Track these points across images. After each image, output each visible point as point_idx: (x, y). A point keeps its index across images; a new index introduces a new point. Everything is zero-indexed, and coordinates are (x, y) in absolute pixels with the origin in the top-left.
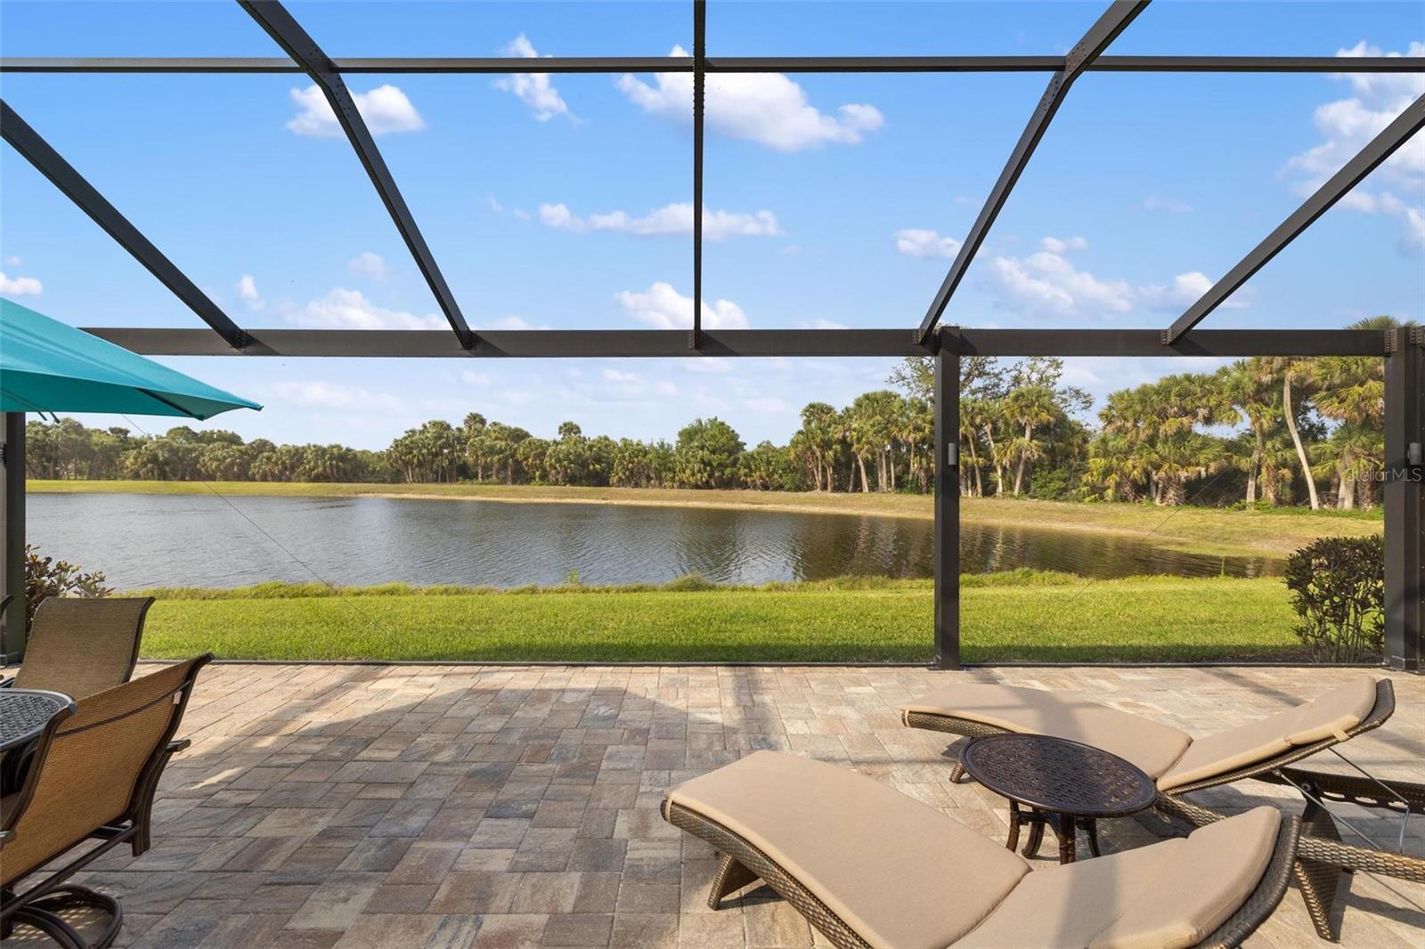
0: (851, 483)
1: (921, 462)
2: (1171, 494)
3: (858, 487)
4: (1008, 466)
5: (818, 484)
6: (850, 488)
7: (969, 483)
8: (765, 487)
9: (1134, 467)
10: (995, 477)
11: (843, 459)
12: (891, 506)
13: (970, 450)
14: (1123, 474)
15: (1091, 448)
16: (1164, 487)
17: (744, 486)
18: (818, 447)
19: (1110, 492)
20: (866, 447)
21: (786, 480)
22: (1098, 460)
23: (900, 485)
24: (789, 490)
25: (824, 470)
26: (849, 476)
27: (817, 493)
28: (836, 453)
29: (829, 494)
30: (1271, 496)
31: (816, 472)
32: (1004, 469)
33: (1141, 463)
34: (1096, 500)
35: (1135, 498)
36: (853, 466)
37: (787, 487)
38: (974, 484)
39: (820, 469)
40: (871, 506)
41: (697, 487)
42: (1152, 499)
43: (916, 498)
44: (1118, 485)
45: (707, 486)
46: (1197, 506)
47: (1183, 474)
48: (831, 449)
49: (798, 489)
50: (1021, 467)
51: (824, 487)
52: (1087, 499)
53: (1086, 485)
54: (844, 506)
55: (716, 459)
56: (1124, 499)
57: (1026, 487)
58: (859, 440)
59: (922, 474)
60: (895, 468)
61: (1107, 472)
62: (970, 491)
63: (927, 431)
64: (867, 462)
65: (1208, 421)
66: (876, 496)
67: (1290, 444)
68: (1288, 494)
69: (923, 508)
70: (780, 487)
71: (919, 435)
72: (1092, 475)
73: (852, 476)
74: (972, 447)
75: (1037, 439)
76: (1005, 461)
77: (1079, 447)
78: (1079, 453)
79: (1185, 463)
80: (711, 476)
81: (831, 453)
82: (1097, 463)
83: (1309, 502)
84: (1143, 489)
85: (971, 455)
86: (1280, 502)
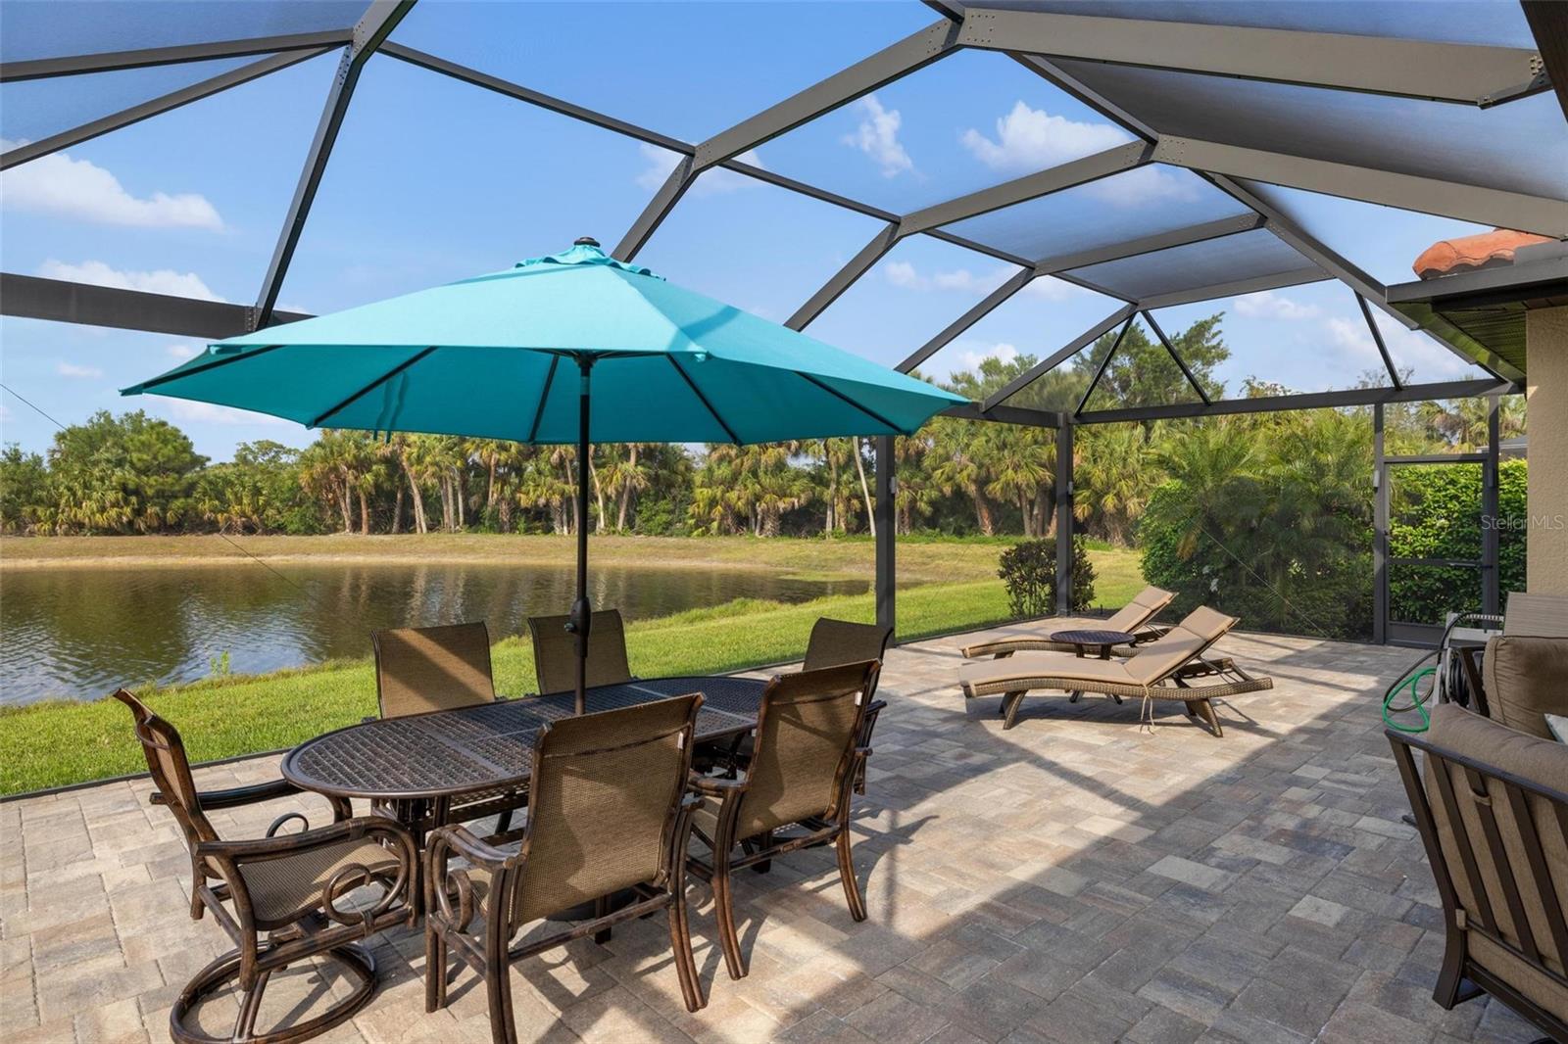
0: (396, 520)
1: (502, 490)
2: (769, 526)
3: (407, 525)
4: (613, 496)
5: (348, 523)
6: (395, 527)
7: (565, 517)
8: (249, 529)
9: (739, 499)
10: (595, 510)
11: (386, 486)
12: (471, 550)
13: (566, 477)
14: (728, 506)
15: (698, 479)
16: (763, 518)
17: (212, 527)
18: (349, 468)
19: (715, 524)
20: (431, 470)
21: (292, 518)
22: (705, 490)
23: (473, 520)
24: (295, 532)
25: (356, 503)
26: (391, 511)
27: (346, 536)
28: (377, 475)
29: (363, 536)
30: (842, 525)
31: (343, 505)
32: (608, 498)
33: (748, 494)
34: (703, 534)
35: (737, 531)
36: (399, 496)
37: (293, 527)
38: (570, 519)
39: (348, 500)
40: (444, 552)
41: (109, 531)
42: (753, 532)
43: (504, 539)
44: (723, 518)
45: (131, 529)
46: (790, 536)
47: (782, 505)
48: (369, 471)
49: (310, 530)
50: (625, 497)
51: (357, 526)
52: (695, 533)
53: (692, 516)
54: (402, 553)
55: (152, 483)
56: (727, 532)
57: (630, 522)
58: (420, 460)
59: (504, 507)
60: (465, 500)
61: (713, 503)
62: (565, 528)
63: (513, 450)
64: (425, 493)
65: (796, 454)
66: (441, 539)
67: (857, 477)
68: (855, 522)
69: (517, 552)
70: (280, 529)
71: (504, 456)
72: (698, 507)
73: (397, 511)
74: (569, 473)
75: (643, 465)
76: (611, 491)
77: (683, 475)
78: (684, 481)
79: (783, 494)
80: (139, 512)
81: (369, 477)
82: (702, 494)
83: (869, 529)
84: (742, 521)
85: (567, 483)
86: (848, 530)
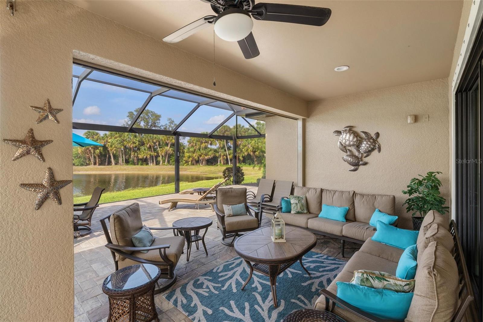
0: (107, 162)
1: (135, 154)
2: (204, 163)
3: (110, 163)
4: (164, 155)
5: (92, 163)
6: (106, 164)
7: (152, 161)
9: (196, 156)
10: (159, 159)
11: (103, 153)
12: (125, 170)
13: (151, 150)
14: (193, 158)
15: (186, 151)
16: (202, 161)
18: (92, 148)
19: (190, 163)
20: (114, 149)
22: (187, 154)
23: (127, 162)
25: (95, 157)
26: (105, 159)
27: (92, 166)
28: (100, 150)
29: (97, 166)
30: (222, 162)
31: (91, 158)
32: (162, 156)
33: (197, 155)
34: (187, 165)
35: (196, 164)
36: (107, 156)
37: (76, 164)
38: (153, 161)
39: (93, 157)
42: (200, 164)
43: (136, 166)
44: (192, 161)
46: (209, 165)
47: (206, 157)
48: (98, 149)
49: (82, 165)
50: (167, 156)
51: (95, 164)
52: (185, 165)
53: (184, 161)
54: (106, 171)
56: (193, 164)
57: (169, 162)
58: (111, 146)
59: (135, 158)
60: (125, 157)
61: (189, 157)
62: (152, 164)
63: (137, 144)
64: (113, 154)
65: (211, 144)
66: (118, 167)
67: (225, 151)
68: (225, 162)
69: (139, 170)
71: (134, 145)
72: (186, 158)
73: (107, 160)
74: (152, 149)
75: (171, 147)
76: (163, 154)
77: (182, 150)
78: (182, 152)
79: (206, 155)
81: (98, 151)
82: (187, 155)
83: (229, 164)
84: (197, 162)
85: (152, 152)
86: (224, 164)
